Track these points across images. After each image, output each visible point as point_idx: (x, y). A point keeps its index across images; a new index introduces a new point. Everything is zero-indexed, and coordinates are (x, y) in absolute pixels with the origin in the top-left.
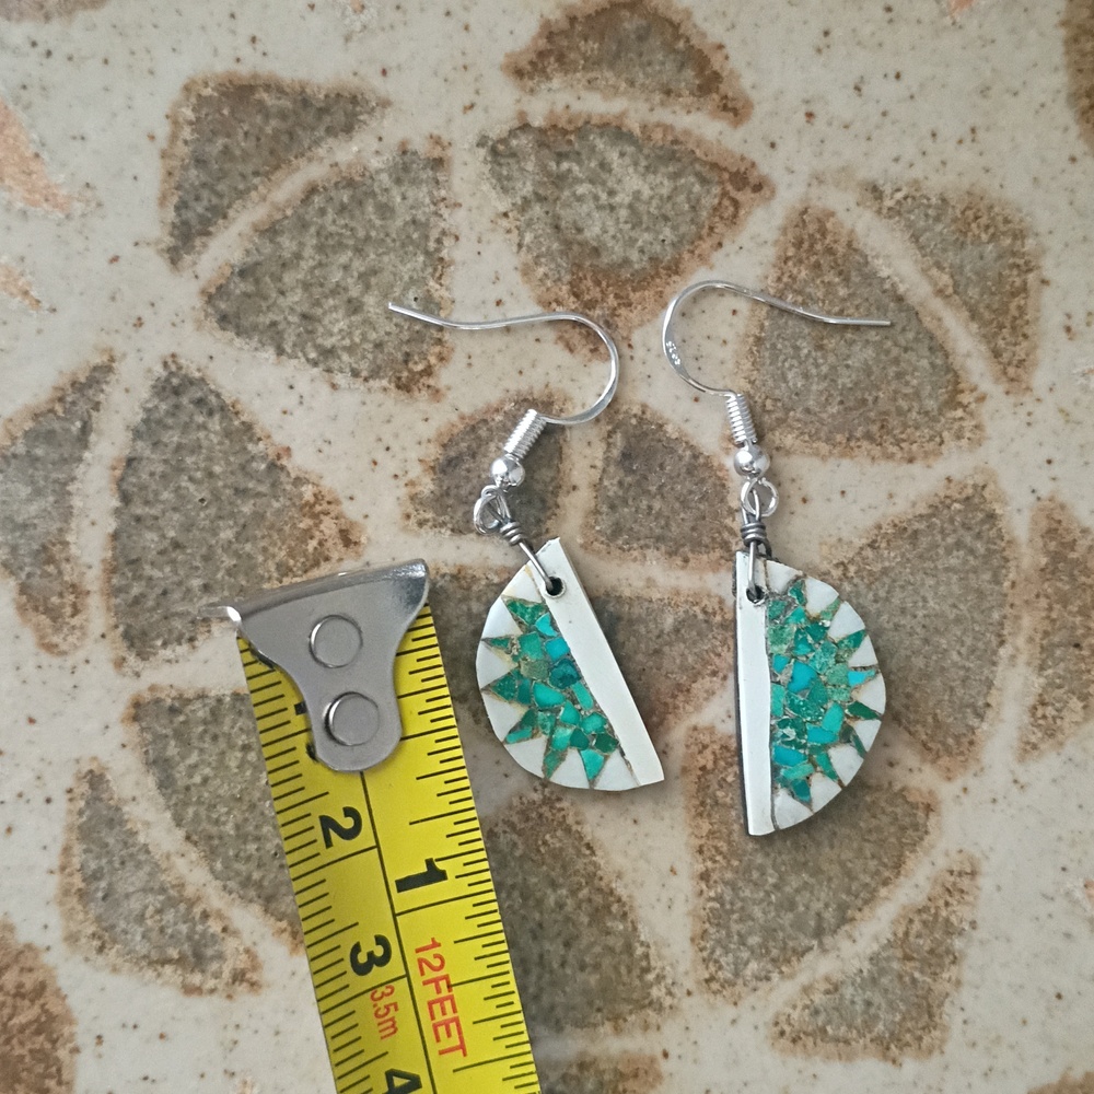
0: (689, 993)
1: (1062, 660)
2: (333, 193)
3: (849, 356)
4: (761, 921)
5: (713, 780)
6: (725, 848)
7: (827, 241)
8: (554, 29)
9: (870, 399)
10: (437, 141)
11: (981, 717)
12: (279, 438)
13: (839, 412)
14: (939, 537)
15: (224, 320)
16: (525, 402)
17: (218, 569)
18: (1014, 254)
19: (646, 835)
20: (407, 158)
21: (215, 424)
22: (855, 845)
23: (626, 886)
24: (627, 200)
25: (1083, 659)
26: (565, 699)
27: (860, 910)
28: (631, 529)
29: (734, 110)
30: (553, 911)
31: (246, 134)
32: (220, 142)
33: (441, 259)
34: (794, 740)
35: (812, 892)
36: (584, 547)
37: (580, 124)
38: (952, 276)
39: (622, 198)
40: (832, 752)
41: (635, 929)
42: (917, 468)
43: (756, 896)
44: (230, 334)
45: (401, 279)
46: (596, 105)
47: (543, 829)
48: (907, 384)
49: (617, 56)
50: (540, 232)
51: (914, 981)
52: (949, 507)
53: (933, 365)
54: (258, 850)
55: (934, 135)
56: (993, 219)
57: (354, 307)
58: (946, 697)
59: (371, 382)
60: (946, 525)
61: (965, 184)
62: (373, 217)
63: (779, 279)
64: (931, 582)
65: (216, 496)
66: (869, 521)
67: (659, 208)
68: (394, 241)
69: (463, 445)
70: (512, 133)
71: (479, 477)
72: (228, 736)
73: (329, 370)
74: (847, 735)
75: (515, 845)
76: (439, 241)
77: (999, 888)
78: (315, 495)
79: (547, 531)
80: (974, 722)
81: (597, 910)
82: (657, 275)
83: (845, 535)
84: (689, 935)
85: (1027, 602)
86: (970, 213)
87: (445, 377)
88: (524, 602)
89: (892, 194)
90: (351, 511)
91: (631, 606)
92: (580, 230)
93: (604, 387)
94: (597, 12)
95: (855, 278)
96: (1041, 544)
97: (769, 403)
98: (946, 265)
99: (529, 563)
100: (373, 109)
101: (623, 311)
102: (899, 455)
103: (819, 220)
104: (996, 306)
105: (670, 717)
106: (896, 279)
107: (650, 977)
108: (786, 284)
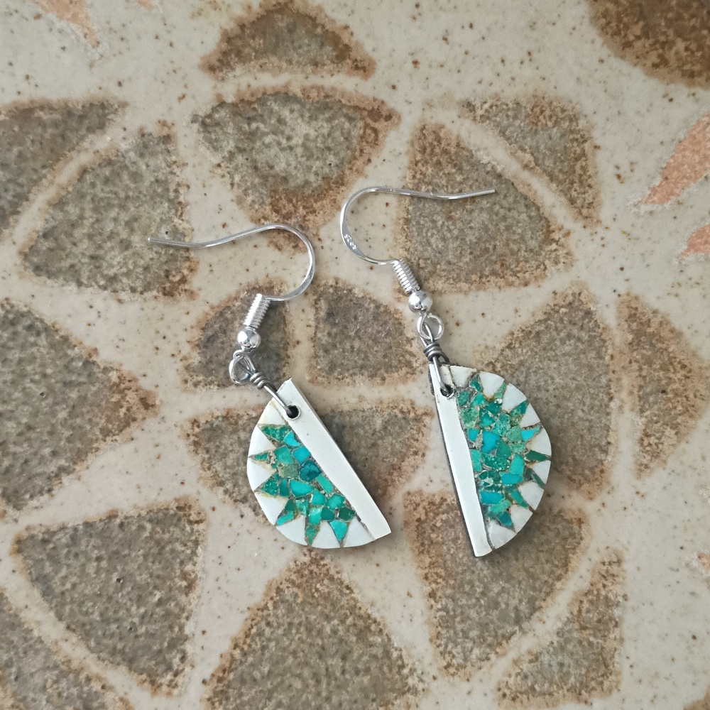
0: (434, 678)
1: (655, 403)
2: (98, 171)
3: (471, 221)
4: (477, 619)
5: (427, 527)
6: (442, 572)
7: (442, 146)
8: (231, 36)
9: (491, 247)
10: (163, 124)
11: (606, 452)
12: (88, 343)
13: (470, 260)
14: (554, 333)
15: (38, 269)
16: (254, 290)
17: (60, 439)
18: (572, 132)
19: (387, 573)
20: (145, 139)
21: (43, 340)
22: (533, 556)
23: (378, 611)
24: (300, 142)
25: (669, 400)
26: (313, 488)
27: (544, 600)
28: (342, 364)
29: (363, 68)
30: (330, 636)
31: (32, 141)
32: (15, 150)
33: (180, 203)
34: (493, 486)
35: (508, 593)
36: (311, 381)
37: (260, 95)
38: (532, 154)
39: (297, 141)
40: (522, 489)
41: (389, 640)
42: (531, 289)
43: (470, 603)
44: (44, 278)
45: (154, 221)
46: (268, 81)
47: (315, 580)
48: (514, 232)
49: (277, 45)
50: (244, 173)
51: (590, 644)
52: (558, 312)
53: (530, 217)
54: (118, 628)
55: (503, 61)
56: (554, 110)
57: (126, 245)
58: (579, 443)
59: (146, 294)
60: (558, 325)
61: (531, 91)
62: (128, 182)
63: (414, 177)
64: (554, 365)
65: (51, 390)
66: (505, 330)
67: (323, 143)
68: (145, 196)
69: (217, 326)
70: (214, 110)
71: (231, 346)
72: (85, 553)
73: (115, 291)
74: (529, 475)
75: (296, 595)
76: (176, 191)
77: (639, 569)
78: (119, 377)
79: (284, 375)
80: (601, 456)
81: (361, 631)
82: (330, 188)
83: (490, 343)
84: (429, 637)
85: (623, 367)
86: (537, 110)
87: (196, 282)
88: (273, 426)
89: (482, 106)
90: (145, 384)
91: (351, 416)
92: (272, 167)
93: (307, 270)
94: (258, 19)
95: (466, 167)
96: (626, 326)
97: (421, 262)
98: (527, 147)
99: (273, 399)
100: (116, 110)
101: (310, 217)
102: (517, 282)
103: (434, 132)
104: (566, 169)
105: (390, 488)
106: (494, 163)
107: (406, 671)
108: (419, 179)
